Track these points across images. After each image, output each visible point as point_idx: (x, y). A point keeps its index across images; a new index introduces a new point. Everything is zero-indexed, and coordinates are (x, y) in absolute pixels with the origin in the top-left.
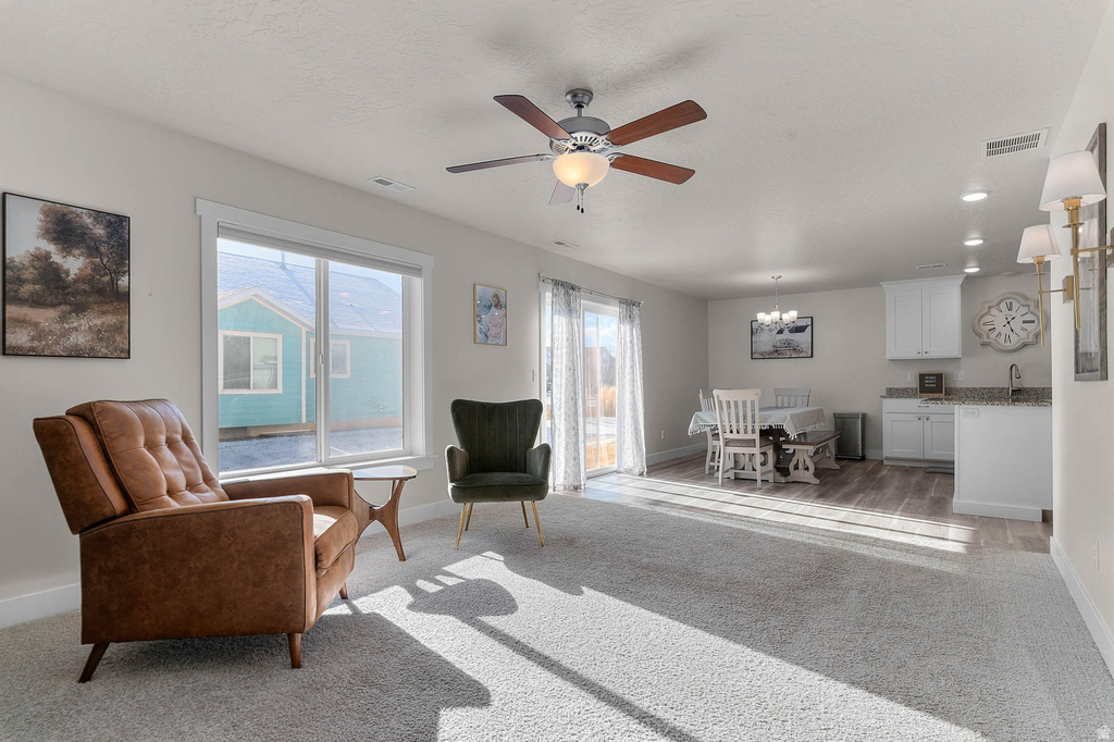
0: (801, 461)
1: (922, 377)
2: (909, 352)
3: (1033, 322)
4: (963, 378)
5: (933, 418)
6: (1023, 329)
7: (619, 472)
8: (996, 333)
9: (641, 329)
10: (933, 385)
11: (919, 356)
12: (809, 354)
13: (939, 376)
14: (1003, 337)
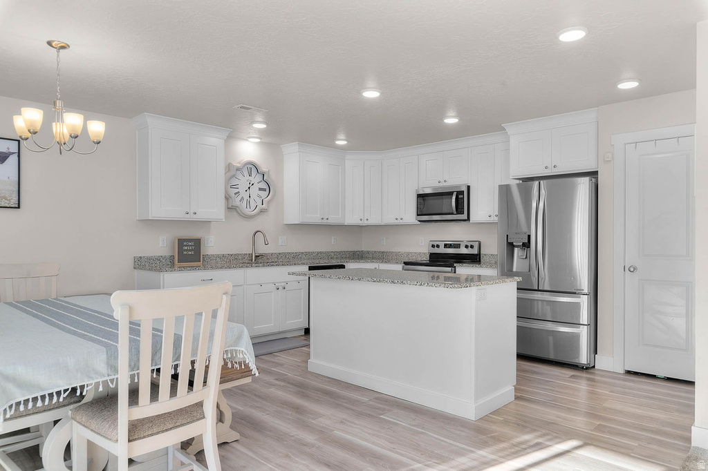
3: (265, 190)
4: (213, 245)
6: (260, 196)
8: (240, 198)
10: (190, 252)
11: (187, 217)
12: (14, 202)
13: (197, 242)
14: (245, 201)
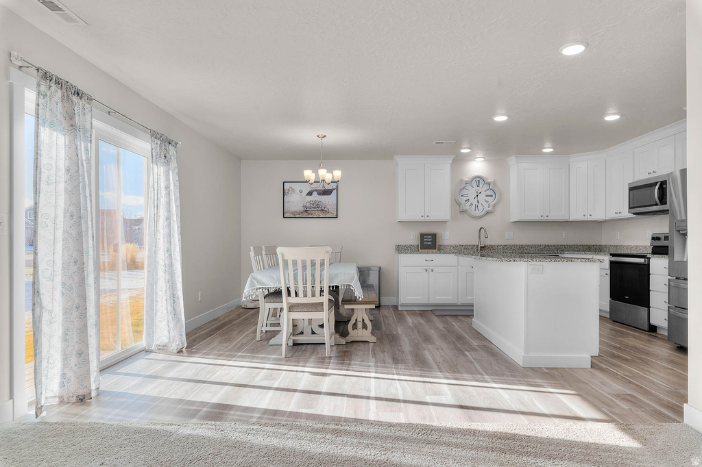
0: (360, 319)
1: (423, 236)
2: (414, 215)
3: (491, 196)
4: (448, 237)
5: (436, 270)
6: (486, 201)
7: (148, 351)
8: (470, 203)
9: (179, 174)
10: (429, 243)
11: (423, 219)
12: (335, 215)
13: (434, 236)
14: (474, 206)
